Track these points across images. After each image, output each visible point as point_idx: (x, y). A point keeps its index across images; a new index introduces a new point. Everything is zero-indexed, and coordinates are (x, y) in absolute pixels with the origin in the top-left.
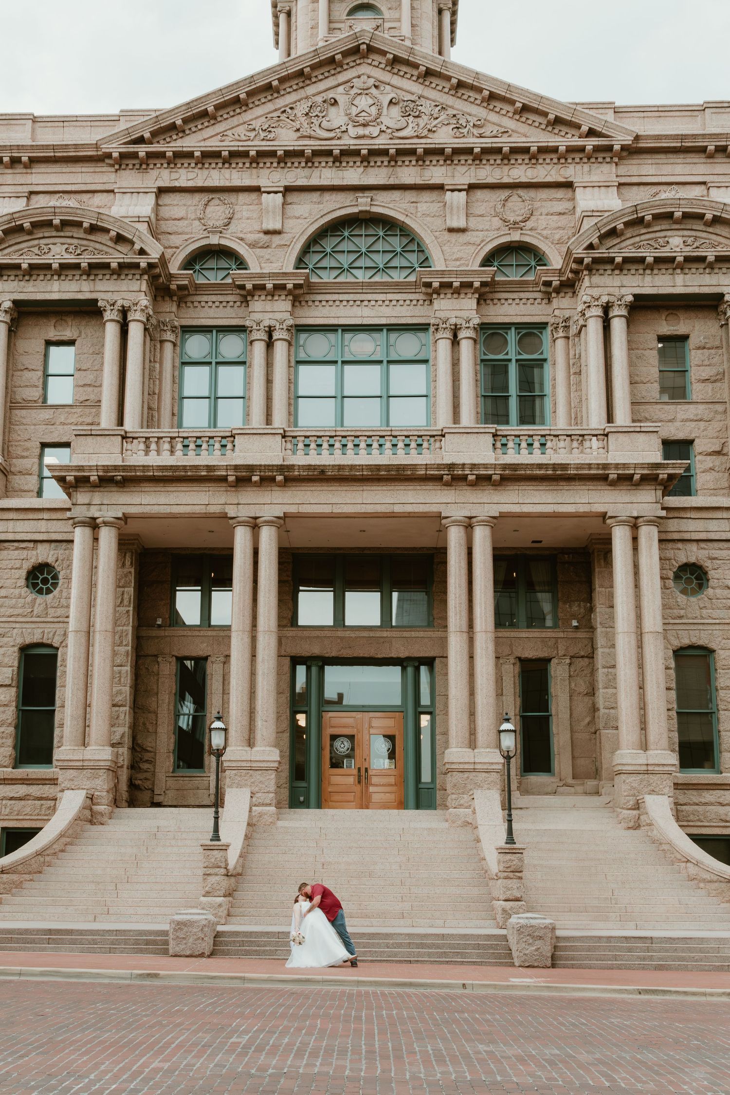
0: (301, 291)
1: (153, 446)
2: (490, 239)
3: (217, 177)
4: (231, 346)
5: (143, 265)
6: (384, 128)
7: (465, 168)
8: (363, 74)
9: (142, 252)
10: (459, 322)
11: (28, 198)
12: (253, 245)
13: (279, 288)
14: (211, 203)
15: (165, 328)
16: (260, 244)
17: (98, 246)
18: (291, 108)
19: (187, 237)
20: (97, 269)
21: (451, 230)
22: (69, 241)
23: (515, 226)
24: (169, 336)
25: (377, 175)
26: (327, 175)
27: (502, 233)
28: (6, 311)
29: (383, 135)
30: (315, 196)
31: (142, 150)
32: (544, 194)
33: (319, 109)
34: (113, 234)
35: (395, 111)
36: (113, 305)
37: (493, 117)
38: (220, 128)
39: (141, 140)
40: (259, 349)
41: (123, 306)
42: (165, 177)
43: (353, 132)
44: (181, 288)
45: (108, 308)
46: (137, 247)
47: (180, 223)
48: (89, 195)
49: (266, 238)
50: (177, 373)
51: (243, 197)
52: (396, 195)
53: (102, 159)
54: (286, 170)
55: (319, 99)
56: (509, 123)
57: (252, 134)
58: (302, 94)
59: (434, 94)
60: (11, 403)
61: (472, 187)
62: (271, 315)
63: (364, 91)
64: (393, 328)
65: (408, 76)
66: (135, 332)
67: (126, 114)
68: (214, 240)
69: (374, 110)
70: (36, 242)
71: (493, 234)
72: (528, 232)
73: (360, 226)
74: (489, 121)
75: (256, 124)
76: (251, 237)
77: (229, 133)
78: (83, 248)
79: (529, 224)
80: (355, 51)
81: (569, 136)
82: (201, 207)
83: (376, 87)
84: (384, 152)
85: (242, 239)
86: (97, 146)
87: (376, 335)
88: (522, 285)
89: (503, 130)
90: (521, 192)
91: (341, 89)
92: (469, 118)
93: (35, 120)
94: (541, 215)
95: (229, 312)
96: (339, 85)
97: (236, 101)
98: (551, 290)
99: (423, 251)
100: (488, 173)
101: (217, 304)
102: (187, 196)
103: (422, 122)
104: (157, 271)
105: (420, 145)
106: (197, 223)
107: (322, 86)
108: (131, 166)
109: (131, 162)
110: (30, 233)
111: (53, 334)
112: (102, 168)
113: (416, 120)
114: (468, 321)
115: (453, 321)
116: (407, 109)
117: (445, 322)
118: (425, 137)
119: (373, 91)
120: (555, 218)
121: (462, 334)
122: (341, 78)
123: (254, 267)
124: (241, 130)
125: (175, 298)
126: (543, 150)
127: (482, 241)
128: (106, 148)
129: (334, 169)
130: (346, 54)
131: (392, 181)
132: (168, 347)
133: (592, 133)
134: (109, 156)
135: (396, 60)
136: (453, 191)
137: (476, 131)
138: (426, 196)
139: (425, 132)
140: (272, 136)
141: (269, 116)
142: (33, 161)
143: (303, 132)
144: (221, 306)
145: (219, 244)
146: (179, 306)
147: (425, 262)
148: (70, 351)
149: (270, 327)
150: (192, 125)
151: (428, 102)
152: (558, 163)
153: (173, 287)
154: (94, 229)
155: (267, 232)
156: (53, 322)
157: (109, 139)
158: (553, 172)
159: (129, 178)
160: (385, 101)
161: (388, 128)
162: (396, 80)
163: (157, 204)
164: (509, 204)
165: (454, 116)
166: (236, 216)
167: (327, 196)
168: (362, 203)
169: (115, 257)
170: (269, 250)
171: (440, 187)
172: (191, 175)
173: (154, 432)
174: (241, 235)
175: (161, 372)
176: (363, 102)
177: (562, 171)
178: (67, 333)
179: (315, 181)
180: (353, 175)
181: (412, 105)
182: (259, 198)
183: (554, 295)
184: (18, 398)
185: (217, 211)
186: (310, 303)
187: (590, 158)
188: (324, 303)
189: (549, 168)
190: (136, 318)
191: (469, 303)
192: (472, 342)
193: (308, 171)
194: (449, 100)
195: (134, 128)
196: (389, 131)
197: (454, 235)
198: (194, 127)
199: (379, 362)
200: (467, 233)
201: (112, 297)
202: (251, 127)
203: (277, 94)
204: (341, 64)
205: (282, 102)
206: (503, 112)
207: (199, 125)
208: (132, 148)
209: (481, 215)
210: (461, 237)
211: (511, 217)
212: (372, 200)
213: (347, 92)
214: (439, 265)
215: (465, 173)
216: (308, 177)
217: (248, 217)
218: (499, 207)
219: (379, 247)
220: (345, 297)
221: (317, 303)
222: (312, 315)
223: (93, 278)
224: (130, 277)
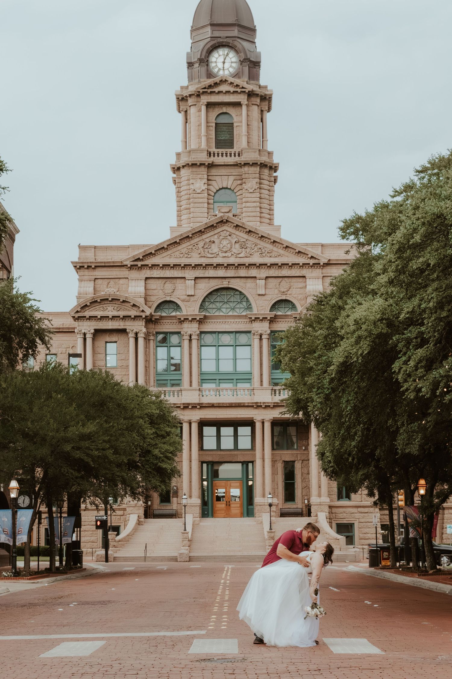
0: (202, 320)
2: (274, 298)
3: (168, 273)
4: (175, 339)
5: (144, 316)
6: (233, 253)
7: (264, 270)
8: (225, 230)
9: (143, 311)
10: (262, 332)
11: (94, 281)
12: (183, 301)
13: (194, 319)
14: (167, 283)
15: (150, 335)
16: (186, 301)
18: (197, 245)
19: (158, 297)
20: (126, 318)
21: (259, 295)
22: (114, 305)
23: (284, 293)
24: (152, 337)
25: (231, 273)
26: (211, 273)
27: (278, 296)
29: (233, 257)
30: (207, 280)
31: (139, 264)
32: (294, 280)
33: (207, 245)
34: (131, 303)
35: (237, 246)
36: (132, 331)
37: (275, 249)
38: (169, 253)
39: (138, 260)
40: (186, 341)
41: (136, 332)
42: (148, 273)
43: (221, 255)
44: (156, 319)
45: (130, 332)
46: (141, 309)
47: (155, 291)
48: (118, 279)
49: (188, 298)
50: (155, 351)
51: (179, 281)
52: (238, 280)
53: (123, 266)
54: (195, 270)
55: (208, 240)
56: (282, 252)
57: (182, 255)
58: (201, 238)
59: (252, 239)
61: (267, 278)
62: (191, 329)
63: (225, 238)
64: (237, 333)
65: (242, 231)
66: (141, 341)
68: (168, 298)
69: (229, 246)
70: (102, 306)
71: (275, 296)
72: (289, 296)
73: (224, 291)
74: (274, 251)
75: (183, 251)
76: (182, 297)
77: (173, 255)
78: (120, 308)
79: (289, 292)
80: (222, 221)
81: (304, 258)
82: (162, 285)
83: (230, 235)
84: (233, 265)
86: (122, 262)
87: (231, 336)
89: (279, 255)
90: (286, 279)
91: (216, 236)
92: (266, 249)
93: (95, 247)
94: (294, 288)
95: (174, 326)
97: (175, 243)
99: (249, 302)
100: (273, 272)
101: (169, 323)
102: (157, 280)
103: (248, 250)
105: (246, 262)
106: (161, 291)
107: (208, 235)
108: (134, 269)
110: (100, 302)
111: (108, 339)
112: (124, 269)
113: (245, 250)
114: (265, 332)
115: (260, 332)
116: (242, 245)
117: (257, 332)
118: (250, 258)
119: (229, 237)
120: (299, 290)
121: (263, 337)
122: (217, 232)
123: (184, 311)
125: (154, 322)
126: (293, 264)
127: (271, 299)
128: (125, 263)
129: (214, 270)
130: (218, 223)
131: (236, 276)
133: (312, 258)
134: (126, 265)
135: (237, 226)
136: (260, 279)
137: (268, 255)
138: (249, 280)
139: (249, 255)
140: (190, 256)
141: (188, 248)
142: (96, 267)
143: (201, 255)
144: (171, 324)
145: (170, 300)
147: (250, 306)
148: (115, 345)
149: (190, 334)
150: (158, 252)
151: (250, 242)
152: (300, 269)
153: (153, 319)
154: (124, 301)
155: (188, 296)
156: (108, 334)
157: (126, 260)
158: (298, 272)
159: (134, 274)
160: (234, 242)
161: (235, 253)
162: (237, 233)
163: (146, 284)
164: (281, 284)
165: (260, 248)
166: (176, 289)
167: (211, 280)
168: (225, 284)
169: (133, 312)
170: (190, 303)
171: (255, 278)
172: (159, 273)
174: (178, 297)
175: (149, 352)
176: (225, 242)
177: (301, 272)
178: (114, 339)
179: (206, 275)
180: (221, 273)
181: (243, 243)
182: (185, 281)
185: (169, 286)
186: (205, 323)
187: (311, 267)
188: (211, 323)
189: (296, 270)
190: (141, 336)
191: (266, 324)
192: (267, 340)
193: (204, 271)
194: (258, 241)
195: (136, 255)
196: (235, 255)
197: (261, 297)
198: (159, 253)
199: (233, 346)
200: (265, 296)
201: (132, 328)
202: (181, 252)
203: (190, 239)
204: (216, 227)
205: (193, 242)
206: (279, 247)
207: (161, 252)
208: (135, 263)
209: (271, 289)
210: (263, 298)
211: (282, 290)
212: (229, 282)
213: (218, 237)
214: (255, 311)
215: (264, 273)
216: (204, 274)
217: (181, 289)
218: (277, 285)
219: (232, 300)
220: (219, 320)
221: (208, 323)
222: (207, 327)
223: (124, 320)
224: (138, 320)
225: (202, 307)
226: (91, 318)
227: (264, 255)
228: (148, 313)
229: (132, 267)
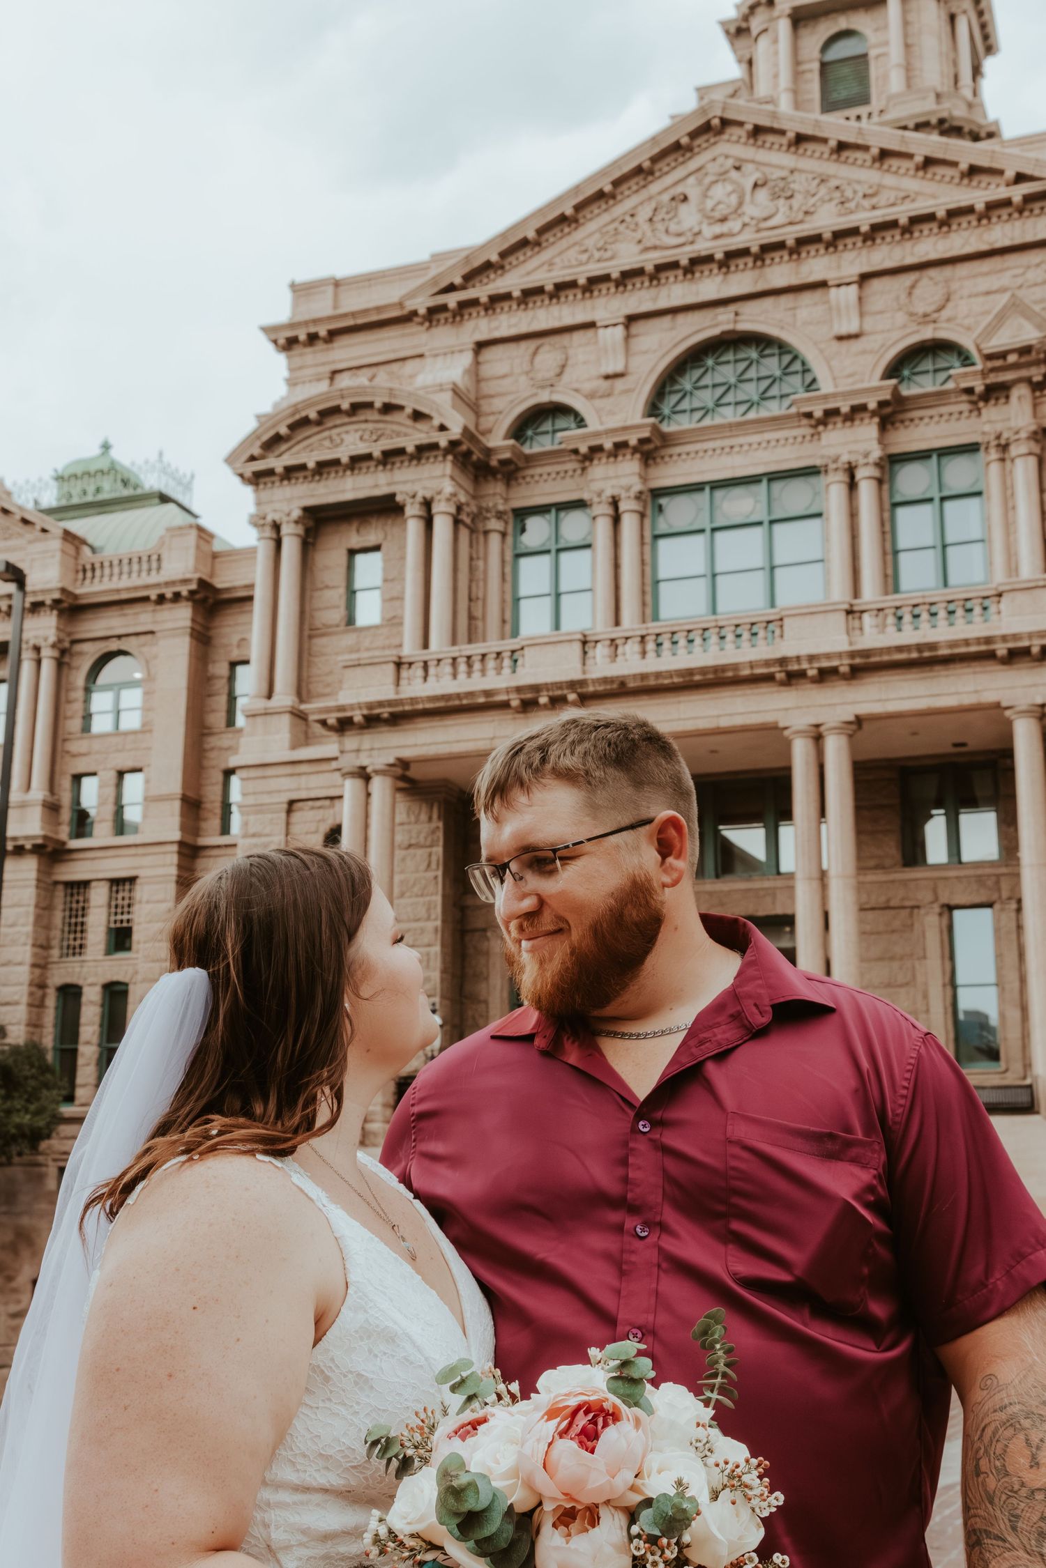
0: (651, 446)
1: (477, 666)
2: (890, 342)
3: (544, 317)
4: (574, 526)
5: (443, 443)
6: (746, 219)
7: (853, 254)
8: (720, 155)
9: (443, 428)
10: (852, 458)
11: (332, 379)
12: (591, 396)
13: (620, 446)
14: (541, 350)
15: (489, 515)
16: (600, 394)
17: (395, 427)
18: (632, 215)
19: (510, 398)
20: (391, 457)
21: (840, 338)
22: (363, 426)
23: (926, 319)
24: (494, 524)
25: (741, 281)
26: (676, 292)
27: (908, 331)
28: (296, 522)
29: (747, 229)
30: (666, 321)
31: (452, 300)
32: (963, 269)
33: (665, 210)
34: (408, 411)
35: (762, 194)
36: (414, 496)
37: (889, 180)
38: (546, 255)
39: (451, 288)
40: (604, 526)
41: (424, 498)
42: (481, 327)
43: (708, 231)
44: (504, 463)
45: (409, 501)
46: (436, 422)
47: (506, 382)
48: (398, 364)
49: (607, 384)
50: (508, 569)
51: (578, 337)
52: (768, 302)
53: (408, 318)
54: (626, 294)
55: (666, 197)
56: (912, 184)
57: (584, 257)
58: (644, 194)
59: (812, 163)
60: (311, 630)
61: (865, 278)
62: (614, 482)
63: (722, 176)
64: (774, 477)
65: (776, 146)
66: (442, 526)
67: (437, 258)
68: (544, 397)
69: (734, 200)
70: (326, 434)
71: (896, 335)
72: (945, 325)
73: (727, 350)
74: (884, 187)
75: (590, 243)
76: (587, 387)
77: (557, 260)
78: (379, 433)
79: (945, 314)
80: (706, 128)
81: (993, 186)
82: (527, 358)
83: (738, 168)
84: (744, 252)
85: (577, 390)
86: (400, 305)
87: (754, 488)
88: (940, 397)
89: (902, 194)
90: (933, 272)
91: (692, 180)
92: (857, 187)
93: (337, 284)
94: (962, 298)
95: (569, 483)
96: (690, 175)
97: (562, 220)
98: (974, 398)
99: (808, 370)
100: (885, 254)
101: (553, 475)
102: (511, 347)
103: (796, 202)
104: (464, 448)
105: (790, 235)
106: (523, 379)
107: (668, 180)
108: (442, 321)
109: (442, 316)
110: (319, 423)
111: (355, 541)
112: (411, 328)
113: (789, 202)
114: (866, 455)
115: (845, 458)
116: (777, 189)
117: (836, 460)
118: (801, 222)
119: (734, 174)
120: (981, 299)
121: (860, 474)
122: (693, 164)
123: (593, 425)
124: (572, 254)
125: (499, 476)
126: (953, 214)
127: (882, 346)
128: (410, 305)
129: (686, 284)
130: (694, 135)
131: (760, 287)
132: (495, 539)
133: (1020, 178)
134: (414, 313)
135: (758, 131)
136: (839, 286)
137: (867, 203)
138: (807, 298)
139: (800, 216)
140: (608, 254)
141: (605, 230)
142: (333, 334)
143: (646, 243)
144: (559, 477)
145: (551, 403)
146: (508, 485)
147: (811, 385)
148: (375, 557)
149: (613, 497)
150: (512, 259)
151: (803, 176)
152: (979, 225)
153: (494, 463)
154: (388, 408)
155: (607, 377)
156: (355, 525)
157: (412, 295)
158: (973, 239)
159: (444, 336)
160: (749, 185)
161: (752, 218)
162: (762, 155)
163: (477, 363)
164: (917, 292)
165: (837, 188)
166: (570, 362)
167: (681, 318)
168: (721, 322)
169: (412, 437)
170: (611, 400)
171: (823, 285)
172: (514, 320)
173: (476, 649)
174: (576, 386)
175: (485, 572)
176: (719, 191)
177: (986, 237)
178: (371, 538)
179: (663, 304)
180: (710, 286)
181: (781, 184)
182: (596, 335)
183: (981, 404)
184: (318, 623)
185: (548, 356)
186: (667, 459)
187: (1021, 211)
188: (684, 457)
189: (965, 234)
190: (442, 509)
191: (867, 431)
192: (873, 484)
193: (653, 291)
194: (831, 168)
195: (441, 275)
196: (754, 222)
197: (845, 344)
198: (515, 262)
199: (760, 523)
200: (863, 340)
201: (409, 488)
202: (583, 248)
203: (611, 202)
204: (689, 149)
205: (620, 209)
206: (902, 171)
207: (522, 258)
208: (441, 299)
209: (881, 312)
210: (855, 345)
211: (921, 308)
212: (737, 314)
213: (700, 182)
214: (826, 386)
215: (854, 261)
216: (655, 299)
217: (585, 363)
218: (903, 297)
219: (752, 373)
220: (710, 445)
221: (675, 458)
222: (670, 474)
223: (389, 467)
224: (432, 460)
225: (653, 409)
226: (291, 472)
227: (852, 205)
228: (455, 432)
229: (434, 313)
